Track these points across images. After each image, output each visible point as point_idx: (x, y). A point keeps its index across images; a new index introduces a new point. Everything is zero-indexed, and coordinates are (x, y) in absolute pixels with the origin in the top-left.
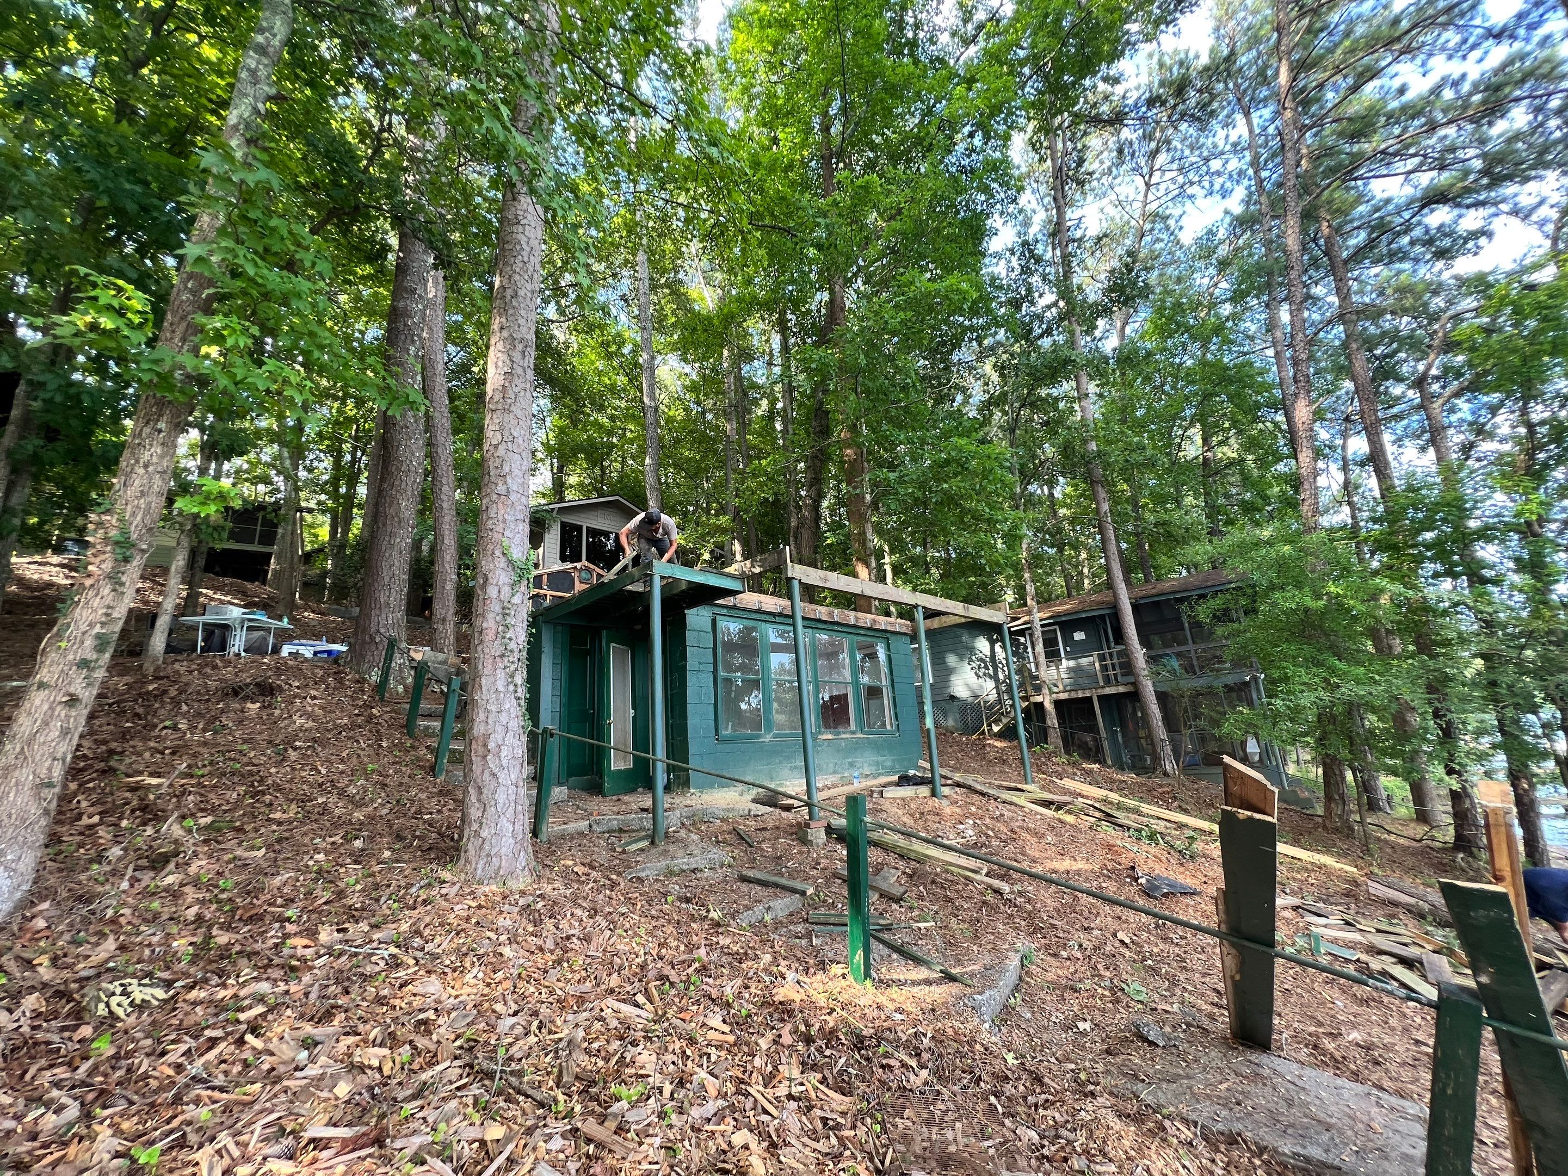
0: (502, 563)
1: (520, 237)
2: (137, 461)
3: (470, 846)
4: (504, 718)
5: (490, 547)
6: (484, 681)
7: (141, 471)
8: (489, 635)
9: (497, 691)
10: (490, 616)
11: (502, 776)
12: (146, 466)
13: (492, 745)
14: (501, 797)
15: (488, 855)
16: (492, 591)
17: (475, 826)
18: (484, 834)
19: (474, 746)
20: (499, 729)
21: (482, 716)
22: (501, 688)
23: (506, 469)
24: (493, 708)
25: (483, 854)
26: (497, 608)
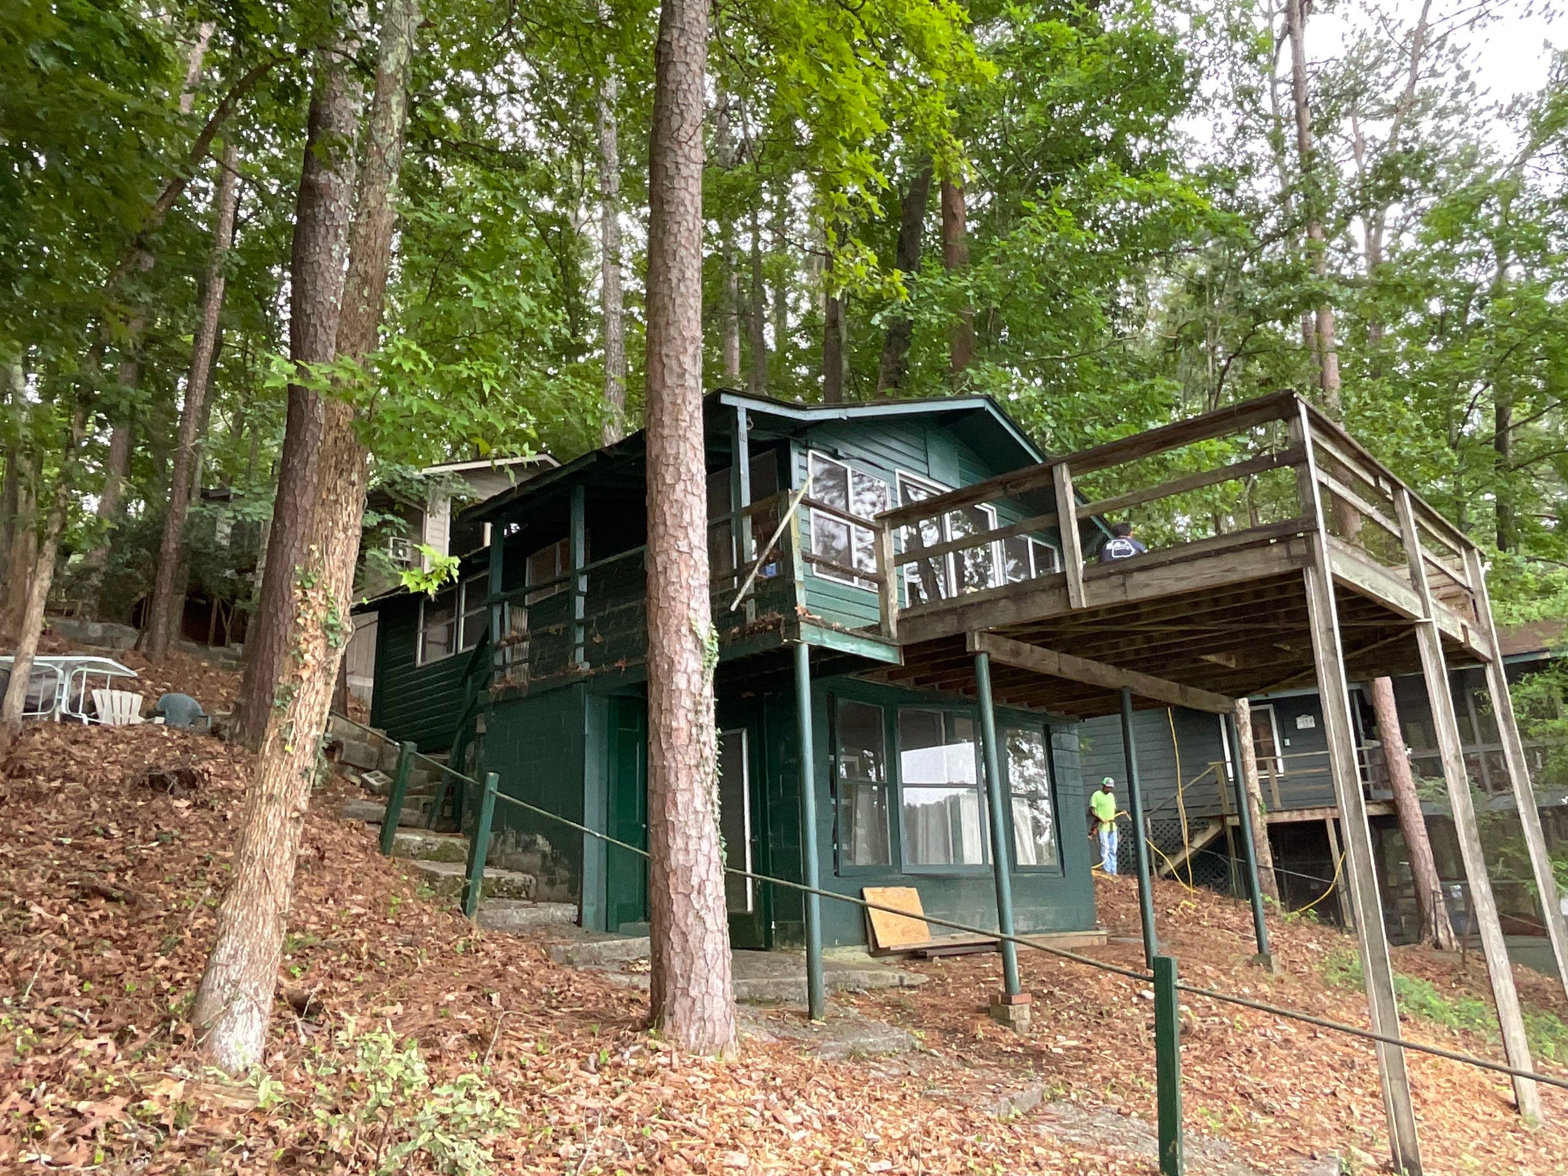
0: (689, 643)
1: (683, 194)
2: (335, 523)
3: (677, 1007)
4: (705, 845)
5: (673, 621)
6: (679, 798)
7: (341, 536)
8: (681, 739)
9: (696, 812)
10: (681, 713)
11: (709, 919)
12: (345, 530)
13: (695, 881)
14: (709, 947)
15: (702, 1019)
16: (680, 681)
17: (681, 983)
18: (693, 992)
19: (672, 880)
20: (701, 859)
21: (680, 842)
22: (700, 808)
23: (687, 517)
24: (693, 832)
25: (694, 1017)
26: (687, 702)
